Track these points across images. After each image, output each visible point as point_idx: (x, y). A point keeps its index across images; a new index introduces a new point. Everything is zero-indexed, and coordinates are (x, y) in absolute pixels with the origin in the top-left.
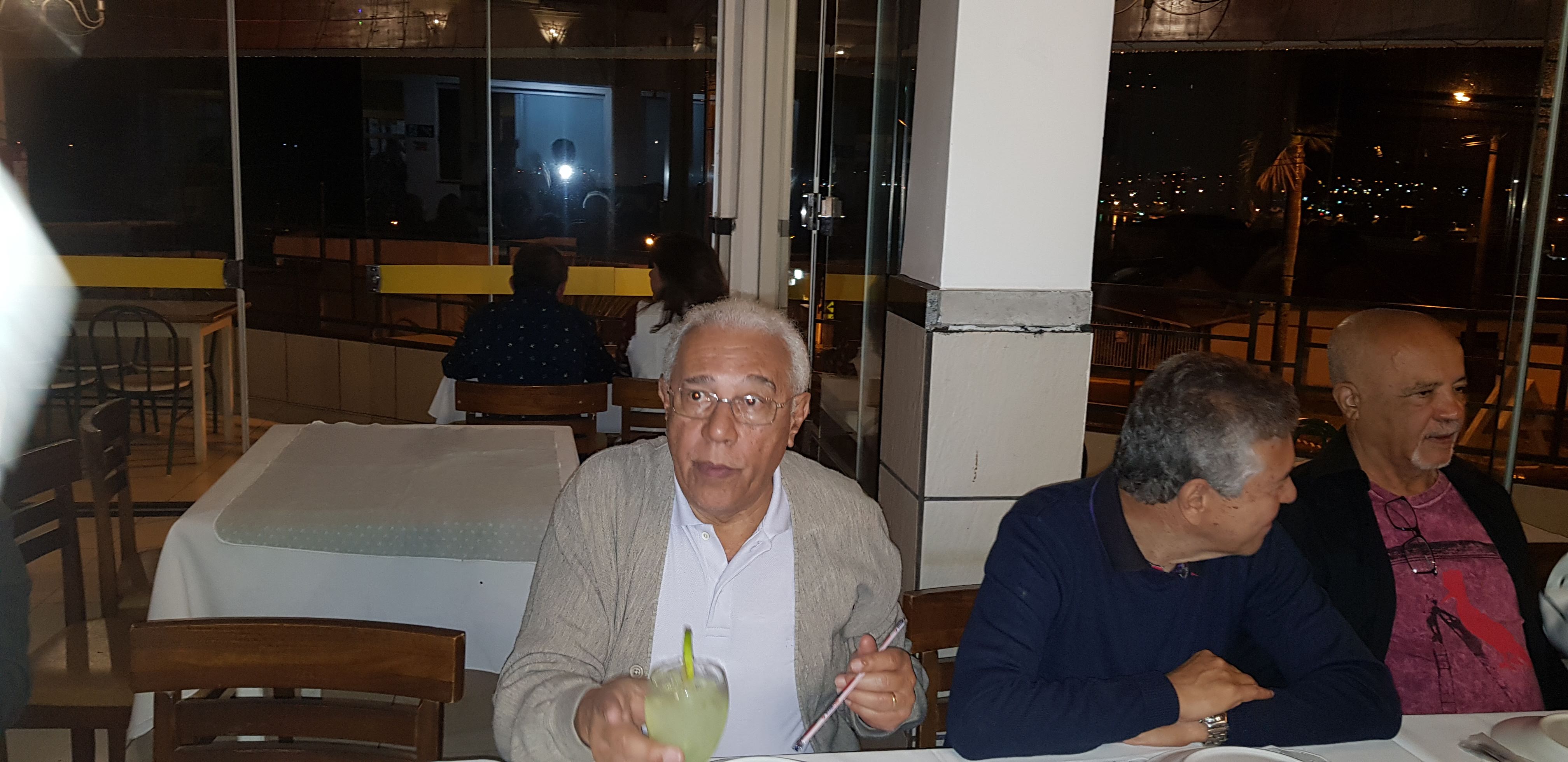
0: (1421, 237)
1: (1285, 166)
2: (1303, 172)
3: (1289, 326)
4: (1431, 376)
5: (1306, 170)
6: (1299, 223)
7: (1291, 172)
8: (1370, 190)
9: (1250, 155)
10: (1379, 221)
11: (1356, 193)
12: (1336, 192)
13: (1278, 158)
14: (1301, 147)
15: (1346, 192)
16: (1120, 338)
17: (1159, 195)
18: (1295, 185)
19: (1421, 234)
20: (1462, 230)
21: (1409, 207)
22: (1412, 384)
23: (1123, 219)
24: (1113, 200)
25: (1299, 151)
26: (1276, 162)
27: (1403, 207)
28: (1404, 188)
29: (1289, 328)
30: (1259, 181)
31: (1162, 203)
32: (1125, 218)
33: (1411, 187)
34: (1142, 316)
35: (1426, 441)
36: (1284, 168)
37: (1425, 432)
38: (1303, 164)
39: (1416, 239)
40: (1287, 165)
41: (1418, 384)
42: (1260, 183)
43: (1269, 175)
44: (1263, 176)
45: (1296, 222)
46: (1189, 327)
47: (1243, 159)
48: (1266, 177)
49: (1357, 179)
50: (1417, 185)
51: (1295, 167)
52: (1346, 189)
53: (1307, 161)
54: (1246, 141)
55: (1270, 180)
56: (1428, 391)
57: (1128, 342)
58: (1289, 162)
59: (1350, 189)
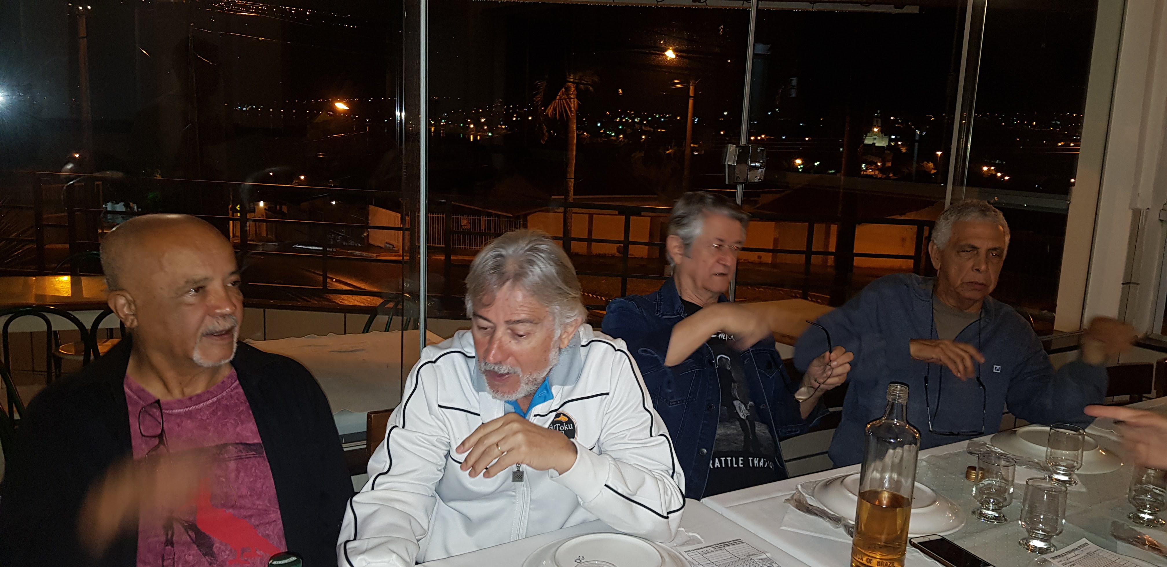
0: (670, 151)
1: (564, 100)
2: (576, 105)
3: (573, 213)
4: (200, 272)
5: (578, 104)
6: (575, 141)
7: (568, 104)
8: (639, 119)
9: (541, 92)
10: (645, 140)
11: (630, 121)
12: (618, 120)
13: (559, 95)
14: (574, 87)
15: (624, 120)
16: (464, 225)
17: (501, 121)
18: (571, 114)
19: (670, 149)
20: (695, 146)
21: (663, 131)
22: (182, 282)
23: (477, 138)
24: (469, 123)
25: (573, 90)
26: (558, 97)
27: (659, 130)
28: (660, 118)
29: (573, 214)
30: (547, 111)
31: (504, 127)
32: (479, 138)
33: (664, 117)
34: (481, 209)
35: (204, 339)
36: (563, 101)
37: (202, 330)
38: (576, 99)
39: (667, 152)
40: (565, 99)
41: (187, 282)
42: (548, 113)
43: (553, 107)
44: (550, 107)
45: (573, 140)
46: (511, 216)
47: (536, 94)
48: (552, 108)
49: (631, 111)
50: (667, 116)
51: (571, 102)
52: (624, 118)
53: (578, 97)
54: (537, 82)
55: (555, 110)
56: (200, 289)
57: (470, 228)
58: (566, 98)
59: (627, 118)
